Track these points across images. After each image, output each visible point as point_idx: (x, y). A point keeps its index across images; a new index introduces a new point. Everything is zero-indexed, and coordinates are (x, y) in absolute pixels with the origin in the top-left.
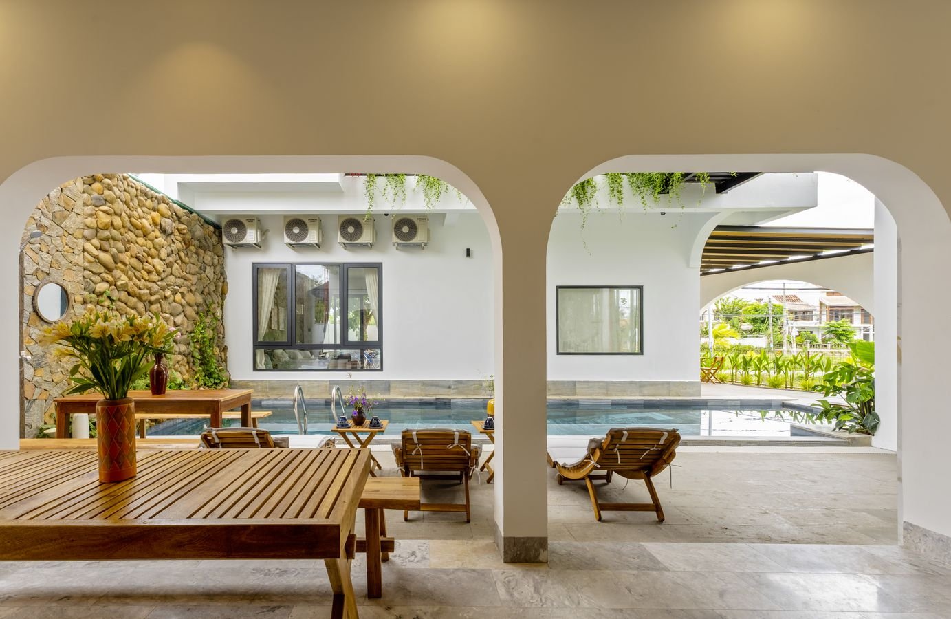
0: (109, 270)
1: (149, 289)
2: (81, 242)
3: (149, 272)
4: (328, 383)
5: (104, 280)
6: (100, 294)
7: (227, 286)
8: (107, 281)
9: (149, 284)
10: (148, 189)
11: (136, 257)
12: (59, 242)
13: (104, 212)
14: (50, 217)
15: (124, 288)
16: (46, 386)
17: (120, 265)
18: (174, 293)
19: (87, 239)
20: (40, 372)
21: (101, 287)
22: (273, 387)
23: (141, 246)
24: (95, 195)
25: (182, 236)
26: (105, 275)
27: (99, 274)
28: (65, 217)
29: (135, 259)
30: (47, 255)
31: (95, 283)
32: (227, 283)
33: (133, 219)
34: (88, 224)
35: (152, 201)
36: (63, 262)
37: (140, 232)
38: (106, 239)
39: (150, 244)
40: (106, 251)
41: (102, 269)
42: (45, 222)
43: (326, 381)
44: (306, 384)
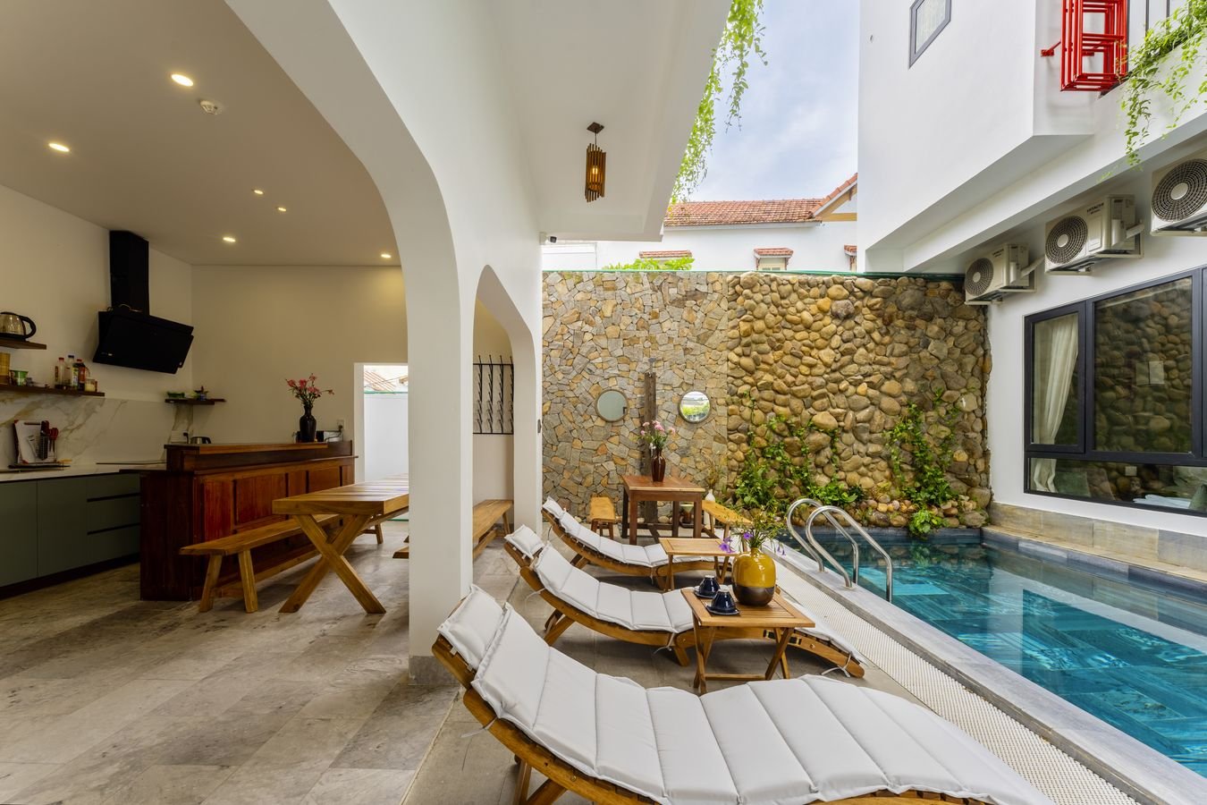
0: (751, 373)
1: (810, 384)
2: (725, 353)
3: (811, 366)
4: (1157, 536)
5: (745, 383)
6: (742, 396)
7: (991, 360)
8: (748, 383)
9: (810, 379)
10: (810, 277)
11: (791, 354)
12: (703, 357)
13: (744, 321)
14: (695, 340)
15: (769, 386)
16: (689, 471)
17: (763, 366)
18: (856, 384)
19: (731, 349)
20: (685, 460)
21: (744, 389)
22: (1051, 523)
23: (800, 341)
24: (739, 307)
25: (874, 312)
26: (745, 378)
27: (741, 378)
28: (708, 337)
29: (790, 356)
30: (691, 371)
31: (738, 387)
32: (991, 356)
33: (789, 317)
34: (731, 336)
35: (819, 288)
36: (706, 373)
37: (800, 326)
38: (748, 345)
39: (816, 335)
40: (748, 356)
41: (744, 373)
42: (690, 345)
43: (1154, 531)
44: (1109, 529)
